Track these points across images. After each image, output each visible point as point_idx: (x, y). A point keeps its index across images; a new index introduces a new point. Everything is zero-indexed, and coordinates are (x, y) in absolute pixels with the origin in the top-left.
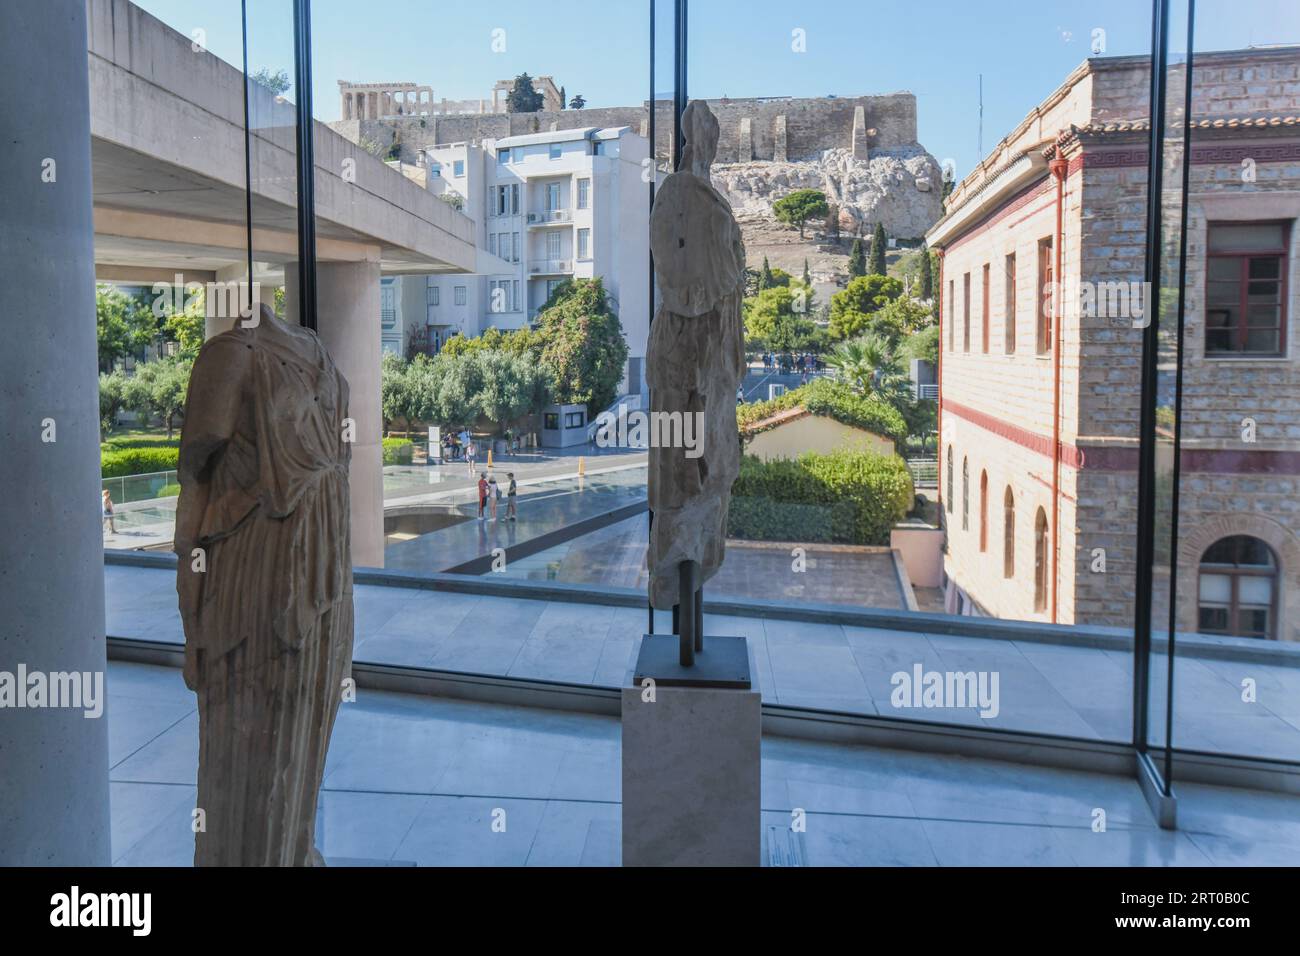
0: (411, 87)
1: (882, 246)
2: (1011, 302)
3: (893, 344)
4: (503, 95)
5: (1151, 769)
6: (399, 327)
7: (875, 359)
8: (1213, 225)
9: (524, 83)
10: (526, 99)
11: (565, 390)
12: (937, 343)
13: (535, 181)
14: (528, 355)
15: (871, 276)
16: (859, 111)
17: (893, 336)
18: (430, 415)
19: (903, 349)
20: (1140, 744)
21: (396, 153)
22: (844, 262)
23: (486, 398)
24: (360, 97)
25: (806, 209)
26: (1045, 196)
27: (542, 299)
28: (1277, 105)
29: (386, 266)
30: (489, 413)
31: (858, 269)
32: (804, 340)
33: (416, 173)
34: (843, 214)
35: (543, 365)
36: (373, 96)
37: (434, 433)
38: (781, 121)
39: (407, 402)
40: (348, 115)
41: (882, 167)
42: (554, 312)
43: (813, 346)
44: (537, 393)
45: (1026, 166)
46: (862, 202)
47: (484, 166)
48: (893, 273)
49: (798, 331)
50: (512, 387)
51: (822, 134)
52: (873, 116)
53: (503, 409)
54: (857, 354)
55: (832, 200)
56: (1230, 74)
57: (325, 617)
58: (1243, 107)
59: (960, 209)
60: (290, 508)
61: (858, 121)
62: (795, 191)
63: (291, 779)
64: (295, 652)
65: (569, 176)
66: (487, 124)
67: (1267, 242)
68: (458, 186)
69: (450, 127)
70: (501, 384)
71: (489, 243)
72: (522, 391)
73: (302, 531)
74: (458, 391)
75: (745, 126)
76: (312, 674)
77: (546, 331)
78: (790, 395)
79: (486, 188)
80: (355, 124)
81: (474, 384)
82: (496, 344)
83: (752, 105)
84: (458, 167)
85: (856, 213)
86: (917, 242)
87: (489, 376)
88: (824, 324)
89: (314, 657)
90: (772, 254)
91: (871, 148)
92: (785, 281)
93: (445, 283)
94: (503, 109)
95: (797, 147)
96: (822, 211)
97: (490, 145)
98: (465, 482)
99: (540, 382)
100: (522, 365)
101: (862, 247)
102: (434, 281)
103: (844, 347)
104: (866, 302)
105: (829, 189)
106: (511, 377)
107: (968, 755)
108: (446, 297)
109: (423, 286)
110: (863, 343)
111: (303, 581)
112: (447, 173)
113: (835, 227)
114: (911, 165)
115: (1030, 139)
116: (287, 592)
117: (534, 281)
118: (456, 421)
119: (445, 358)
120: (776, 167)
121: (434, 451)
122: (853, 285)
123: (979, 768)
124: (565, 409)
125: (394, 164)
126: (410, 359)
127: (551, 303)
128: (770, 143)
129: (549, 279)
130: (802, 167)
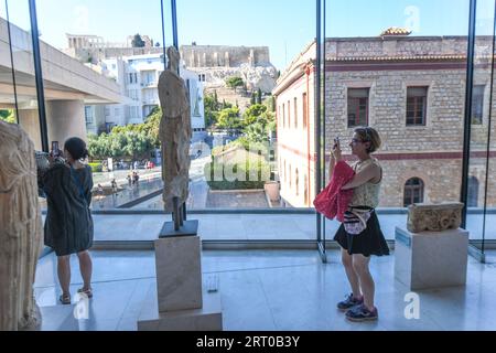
0: (95, 36)
1: (260, 95)
2: (296, 112)
3: (264, 126)
4: (130, 41)
5: (321, 246)
6: (95, 124)
7: (259, 131)
8: (349, 89)
9: (138, 37)
10: (139, 42)
11: (157, 144)
12: (276, 126)
13: (143, 72)
14: (144, 132)
15: (257, 105)
16: (252, 52)
17: (264, 123)
18: (108, 154)
19: (267, 128)
20: (319, 240)
21: (90, 60)
22: (249, 100)
23: (129, 147)
24: (75, 40)
25: (237, 83)
26: (304, 80)
27: (148, 113)
28: (365, 54)
29: (86, 101)
30: (130, 152)
31: (253, 102)
32: (237, 125)
33: (98, 68)
34: (248, 85)
35: (149, 135)
36: (80, 39)
37: (110, 160)
38: (227, 54)
39: (99, 150)
40: (70, 46)
41: (259, 69)
42: (152, 117)
43: (240, 127)
44: (147, 145)
45: (298, 71)
46: (254, 81)
47: (124, 66)
48: (264, 103)
49: (235, 122)
50: (137, 143)
51: (240, 59)
52: (256, 53)
53: (135, 151)
54: (253, 129)
55: (244, 80)
56: (353, 44)
57: (28, 225)
58: (356, 54)
59: (281, 83)
60: (9, 188)
61: (252, 55)
62: (233, 77)
63: (18, 282)
64: (15, 238)
65: (154, 70)
66: (125, 51)
67: (363, 94)
68: (114, 73)
69: (110, 52)
70: (134, 142)
71: (127, 93)
72: (142, 145)
73: (15, 196)
74: (118, 145)
75: (215, 55)
76: (24, 245)
77: (149, 124)
78: (232, 143)
79: (125, 74)
80: (73, 49)
81: (124, 143)
82: (132, 129)
83: (217, 48)
84: (114, 66)
85: (252, 84)
86: (270, 94)
87: (130, 140)
88: (242, 120)
89: (24, 239)
90: (225, 97)
91: (256, 63)
92: (230, 106)
93: (112, 108)
94: (130, 46)
95: (232, 63)
96: (241, 84)
97: (126, 59)
98: (123, 177)
99: (148, 141)
100: (141, 136)
101: (254, 95)
102: (107, 107)
103: (249, 127)
104: (256, 112)
105: (243, 77)
106: (138, 140)
107: (273, 248)
108: (112, 113)
109: (103, 108)
110: (254, 126)
111: (17, 213)
112: (110, 68)
113: (246, 89)
114: (268, 69)
115: (300, 62)
116: (9, 217)
117: (144, 107)
118: (118, 156)
119: (113, 134)
120: (226, 69)
121: (111, 167)
122: (252, 107)
123: (276, 252)
124: (158, 150)
125: (89, 65)
126: (99, 135)
127: (151, 114)
128: (224, 61)
129: (150, 106)
130: (235, 69)
